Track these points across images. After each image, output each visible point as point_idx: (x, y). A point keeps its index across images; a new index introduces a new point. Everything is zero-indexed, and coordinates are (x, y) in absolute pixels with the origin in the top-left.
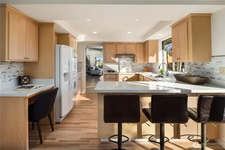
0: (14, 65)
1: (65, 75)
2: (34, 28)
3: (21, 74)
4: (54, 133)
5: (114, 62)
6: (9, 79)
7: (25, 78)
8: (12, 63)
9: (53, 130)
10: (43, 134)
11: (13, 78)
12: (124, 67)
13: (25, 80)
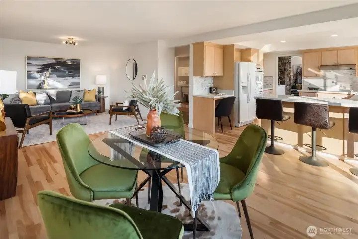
0: (208, 78)
1: (243, 87)
2: (220, 51)
3: (212, 85)
4: (232, 131)
5: (316, 76)
6: (205, 88)
7: (214, 88)
8: (206, 77)
9: (231, 129)
10: (223, 129)
11: (207, 87)
12: (336, 84)
13: (214, 90)
